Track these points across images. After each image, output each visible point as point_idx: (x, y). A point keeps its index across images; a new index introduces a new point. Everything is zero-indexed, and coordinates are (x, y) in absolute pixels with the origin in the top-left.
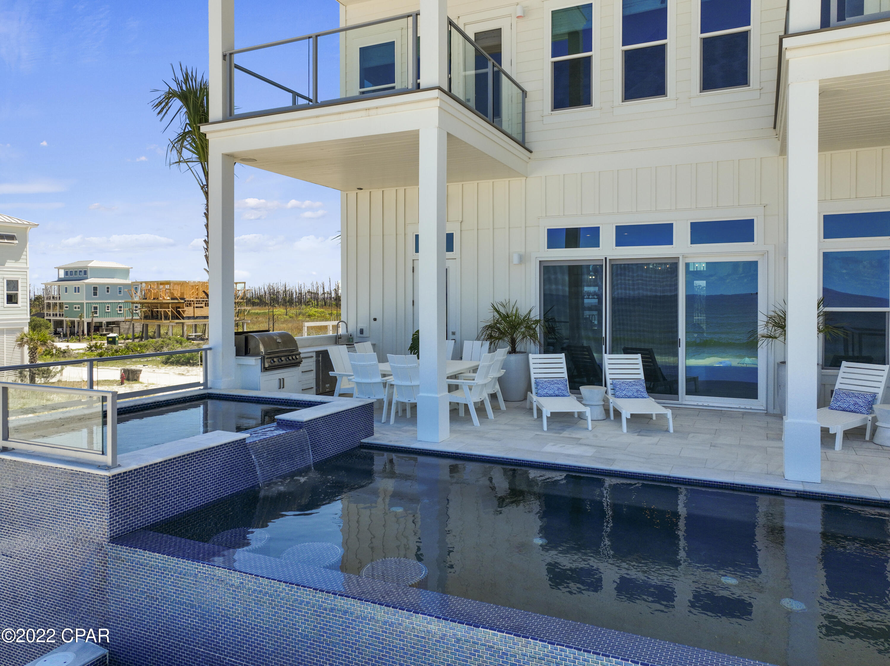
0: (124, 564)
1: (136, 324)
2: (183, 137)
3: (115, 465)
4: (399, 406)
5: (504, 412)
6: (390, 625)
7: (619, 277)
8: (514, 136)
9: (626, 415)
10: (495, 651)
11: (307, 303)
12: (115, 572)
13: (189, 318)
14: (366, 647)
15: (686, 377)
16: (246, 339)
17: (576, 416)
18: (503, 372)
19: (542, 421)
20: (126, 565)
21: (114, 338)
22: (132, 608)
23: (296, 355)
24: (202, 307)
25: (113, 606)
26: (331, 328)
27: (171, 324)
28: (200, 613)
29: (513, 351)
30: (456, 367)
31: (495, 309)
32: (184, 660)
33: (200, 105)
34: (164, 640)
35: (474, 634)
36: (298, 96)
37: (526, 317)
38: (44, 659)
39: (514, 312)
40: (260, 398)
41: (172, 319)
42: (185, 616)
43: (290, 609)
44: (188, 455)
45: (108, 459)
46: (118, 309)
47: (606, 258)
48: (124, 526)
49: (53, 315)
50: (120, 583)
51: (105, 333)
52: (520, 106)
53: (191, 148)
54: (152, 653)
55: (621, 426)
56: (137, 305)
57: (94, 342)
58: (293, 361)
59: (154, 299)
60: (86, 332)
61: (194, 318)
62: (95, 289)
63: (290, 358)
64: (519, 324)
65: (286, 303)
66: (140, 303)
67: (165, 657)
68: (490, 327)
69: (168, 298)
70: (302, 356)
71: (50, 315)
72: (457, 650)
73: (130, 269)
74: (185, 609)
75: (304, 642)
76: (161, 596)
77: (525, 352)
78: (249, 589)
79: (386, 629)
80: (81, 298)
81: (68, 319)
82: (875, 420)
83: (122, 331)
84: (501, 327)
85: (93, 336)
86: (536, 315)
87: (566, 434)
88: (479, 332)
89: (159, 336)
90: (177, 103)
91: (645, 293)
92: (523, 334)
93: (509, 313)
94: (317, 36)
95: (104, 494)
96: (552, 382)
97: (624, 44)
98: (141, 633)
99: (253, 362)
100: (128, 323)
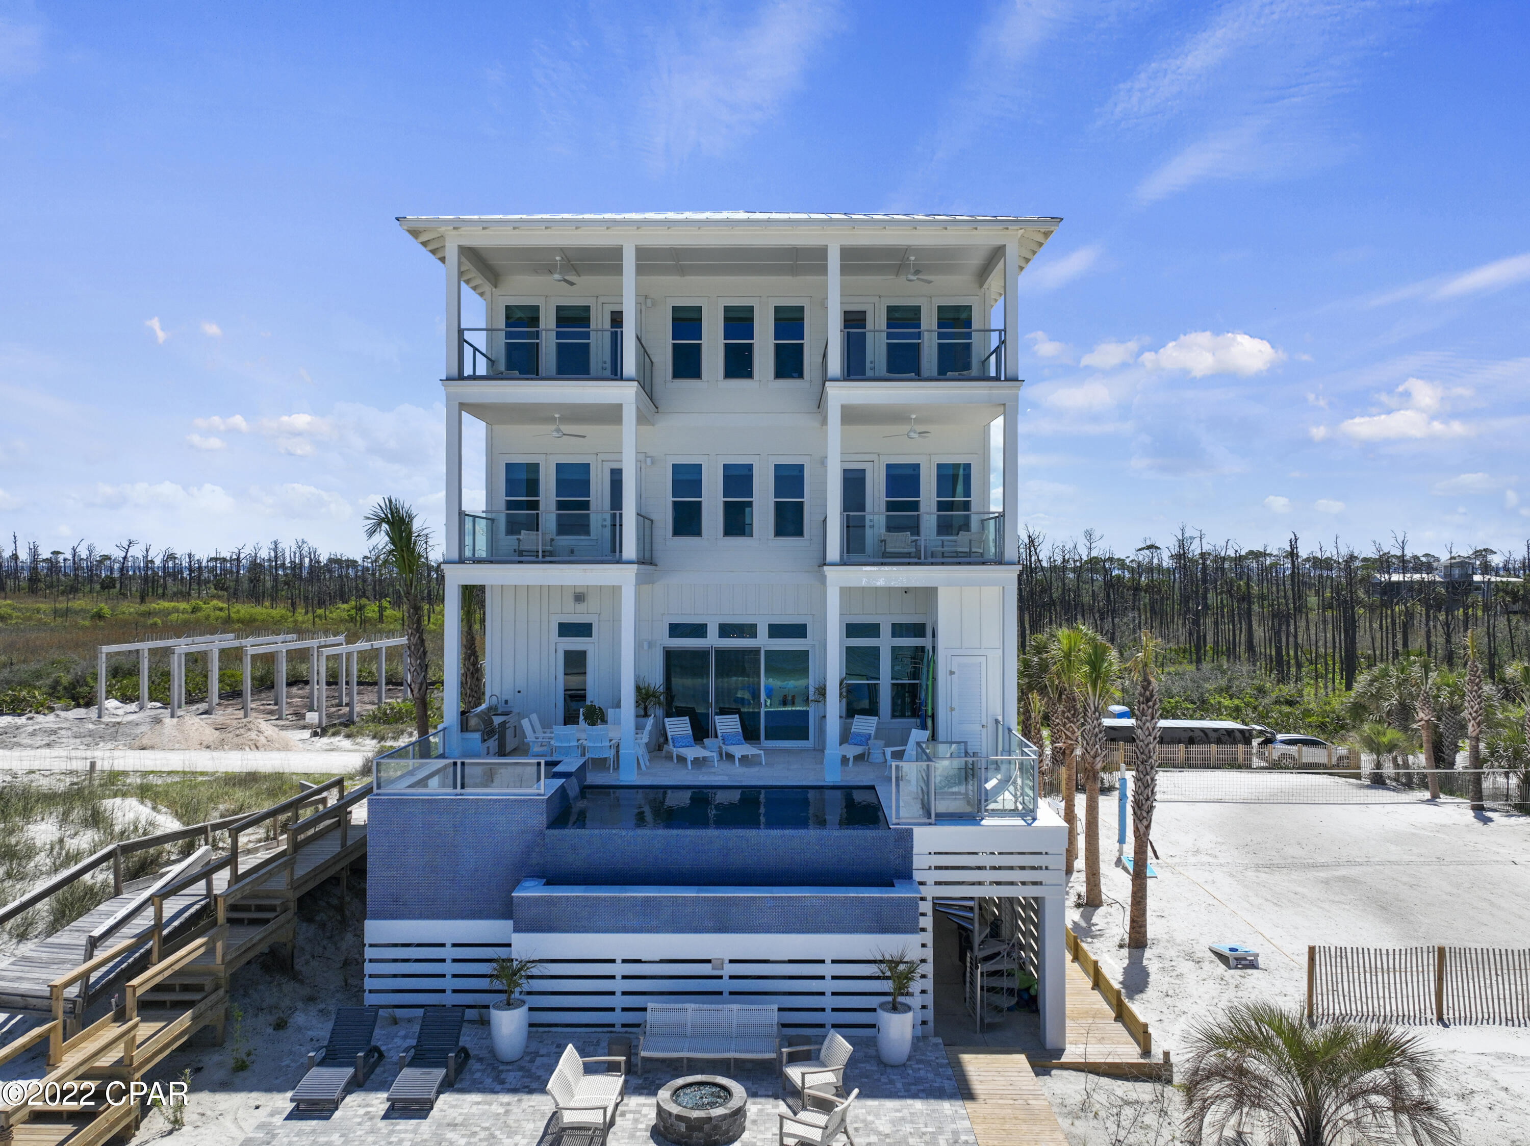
0: (557, 838)
7: (721, 659)
9: (738, 755)
12: (550, 842)
15: (765, 729)
16: (467, 718)
17: (706, 759)
19: (688, 764)
29: (648, 715)
33: (403, 525)
45: (541, 791)
47: (712, 646)
52: (649, 530)
55: (735, 763)
64: (651, 695)
82: (869, 749)
86: (660, 687)
92: (653, 702)
93: (646, 687)
96: (683, 737)
97: (724, 497)
99: (476, 736)
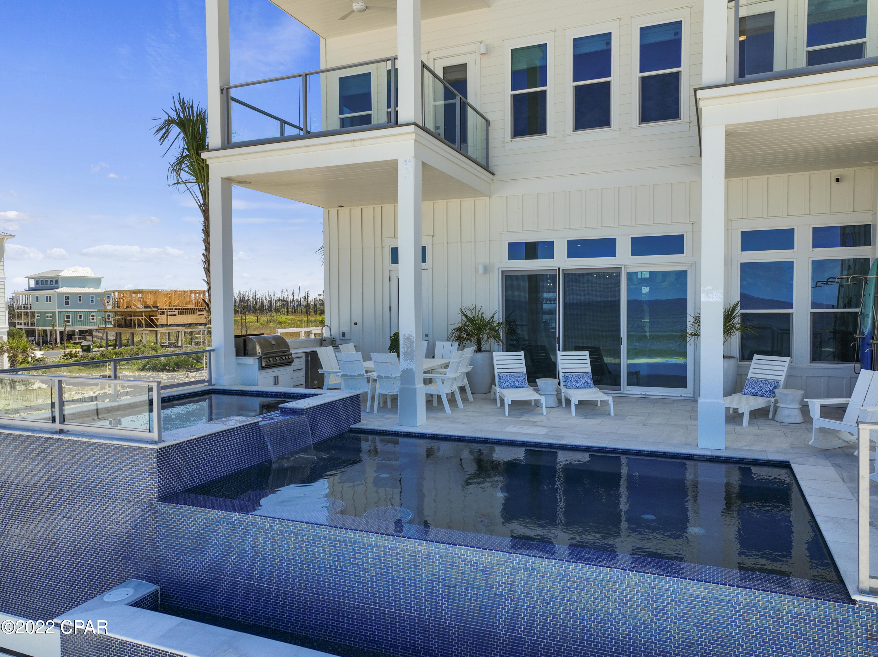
0: (172, 518)
1: (109, 333)
2: (180, 161)
3: (160, 441)
4: (381, 399)
5: (471, 402)
6: (389, 549)
7: (571, 283)
8: (479, 160)
9: (574, 401)
10: (468, 562)
11: (278, 311)
12: (164, 524)
13: (162, 326)
14: (371, 567)
15: (627, 371)
16: (245, 341)
17: (533, 404)
18: (470, 368)
19: (504, 409)
20: (173, 518)
21: (89, 346)
22: (180, 552)
23: (288, 355)
24: (175, 315)
25: (162, 551)
26: (303, 335)
27: (145, 332)
28: (237, 552)
29: (479, 350)
30: (430, 364)
31: (463, 313)
32: (224, 589)
33: (197, 132)
34: (207, 575)
35: (453, 550)
36: (285, 123)
37: (490, 320)
38: (110, 593)
39: (480, 316)
40: (261, 392)
41: (145, 327)
42: (224, 555)
43: (310, 543)
44: (215, 434)
45: (155, 435)
46: (91, 318)
47: (559, 268)
48: (169, 489)
49: (25, 324)
50: (169, 532)
51: (78, 341)
52: (484, 133)
53: (190, 171)
54: (197, 586)
55: (571, 412)
56: (109, 313)
57: (67, 351)
58: (286, 361)
59: (127, 307)
60: (58, 340)
61: (168, 326)
62: (67, 298)
63: (284, 358)
64: (484, 326)
65: (256, 310)
66: (113, 312)
67: (209, 588)
68: (458, 329)
69: (141, 306)
70: (293, 356)
71: (21, 324)
72: (440, 563)
73: (102, 279)
74: (225, 549)
75: (322, 567)
76: (203, 541)
77: (489, 351)
78: (277, 530)
79: (387, 551)
80: (53, 307)
81: (40, 328)
82: (776, 402)
83: (95, 339)
84: (468, 329)
85: (66, 345)
86: (499, 318)
87: (524, 418)
88: (449, 333)
89: (133, 343)
90: (175, 130)
91: (595, 299)
92: (488, 334)
93: (476, 318)
94: (306, 75)
95: (152, 464)
96: (513, 375)
97: (574, 81)
98: (187, 571)
99: (251, 362)
100: (101, 332)
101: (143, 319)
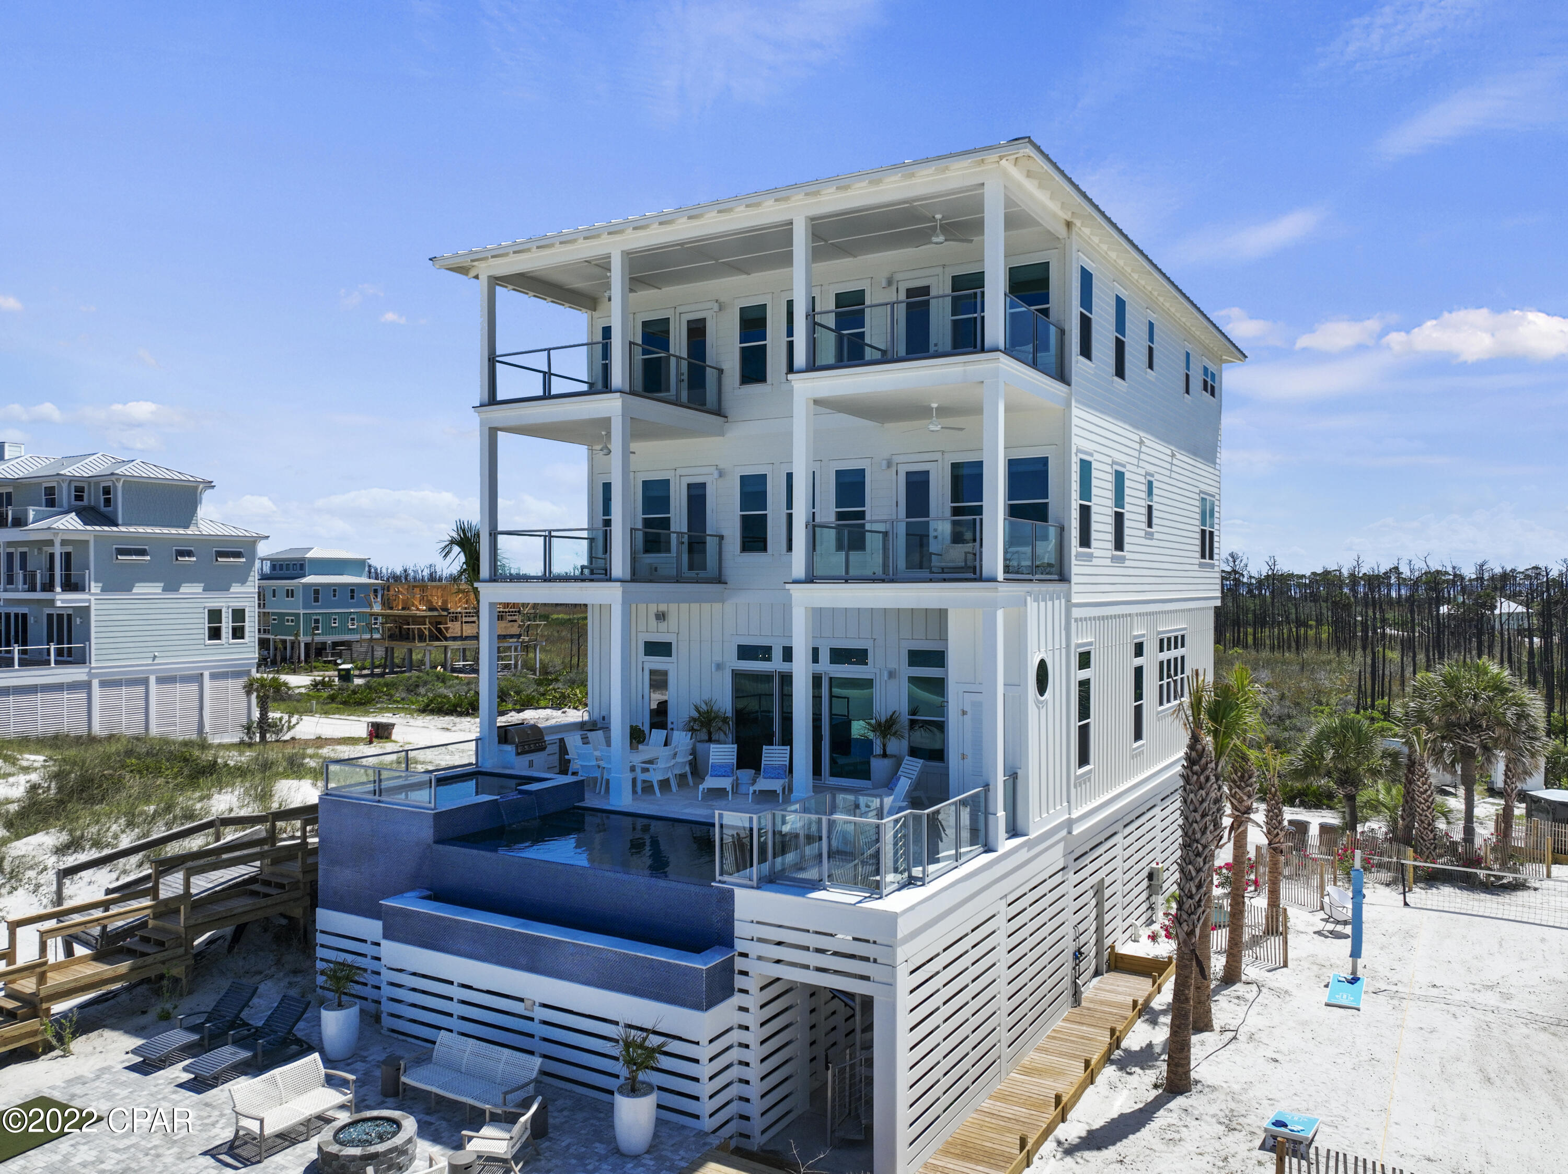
1: (376, 647)
3: (435, 808)
5: (683, 789)
16: (506, 731)
21: (348, 671)
23: (543, 743)
24: (474, 622)
27: (429, 648)
29: (709, 740)
37: (721, 713)
41: (430, 641)
45: (432, 805)
46: (350, 623)
48: (439, 836)
50: (439, 861)
51: (331, 659)
57: (318, 675)
58: (540, 747)
59: (403, 609)
60: (303, 657)
61: (462, 638)
62: (316, 592)
63: (538, 745)
66: (382, 615)
69: (424, 608)
70: (547, 743)
80: (297, 607)
81: (277, 637)
83: (355, 655)
84: (702, 720)
85: (314, 664)
89: (411, 664)
90: (456, 549)
95: (431, 822)
96: (722, 766)
99: (510, 749)
100: (364, 645)
101: (426, 628)
